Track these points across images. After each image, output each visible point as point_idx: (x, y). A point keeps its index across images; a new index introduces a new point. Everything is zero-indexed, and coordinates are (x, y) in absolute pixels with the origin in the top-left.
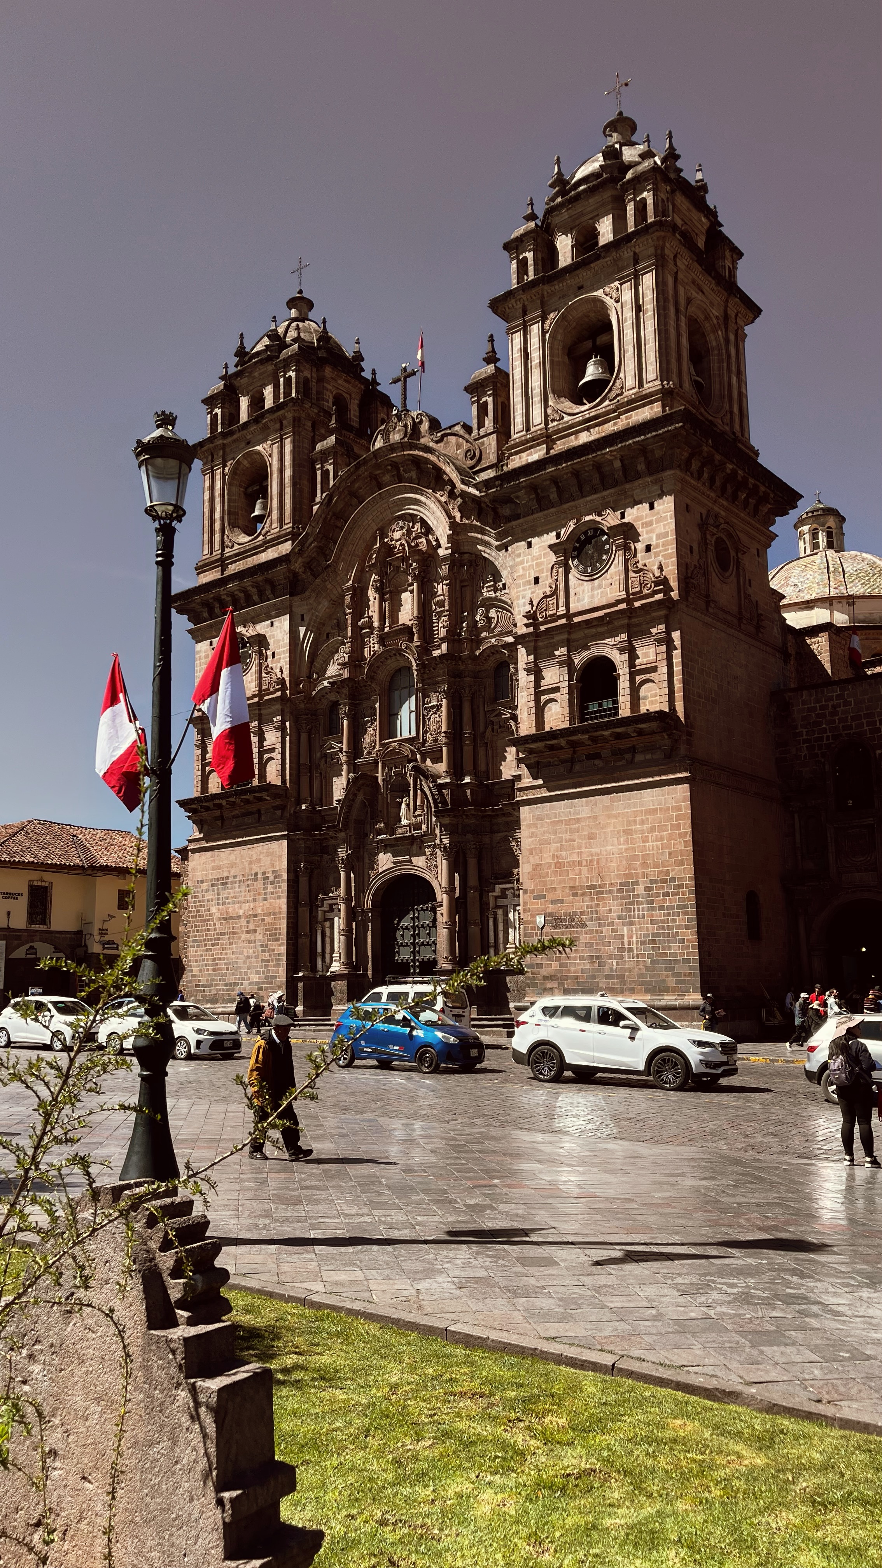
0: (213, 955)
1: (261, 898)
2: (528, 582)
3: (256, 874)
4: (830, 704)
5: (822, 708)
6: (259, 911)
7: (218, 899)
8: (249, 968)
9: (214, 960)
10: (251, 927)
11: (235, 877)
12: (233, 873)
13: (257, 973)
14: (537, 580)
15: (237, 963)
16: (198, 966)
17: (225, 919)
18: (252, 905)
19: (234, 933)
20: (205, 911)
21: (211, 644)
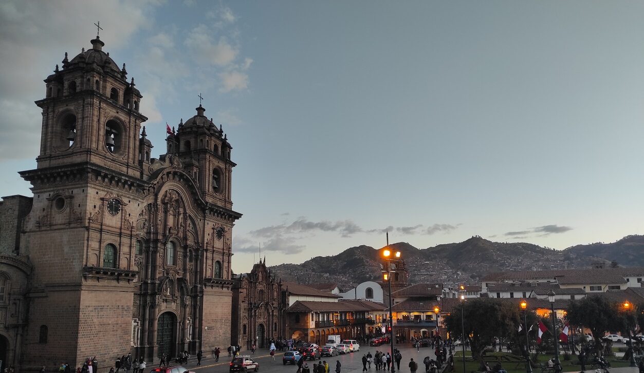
0: (94, 341)
1: (120, 316)
3: (119, 306)
6: (120, 322)
7: (98, 316)
8: (113, 346)
9: (95, 344)
10: (115, 328)
11: (108, 306)
12: (107, 304)
13: (117, 348)
14: (209, 235)
15: (107, 345)
16: (85, 347)
17: (101, 325)
18: (116, 319)
19: (106, 331)
20: (90, 320)
21: (97, 193)
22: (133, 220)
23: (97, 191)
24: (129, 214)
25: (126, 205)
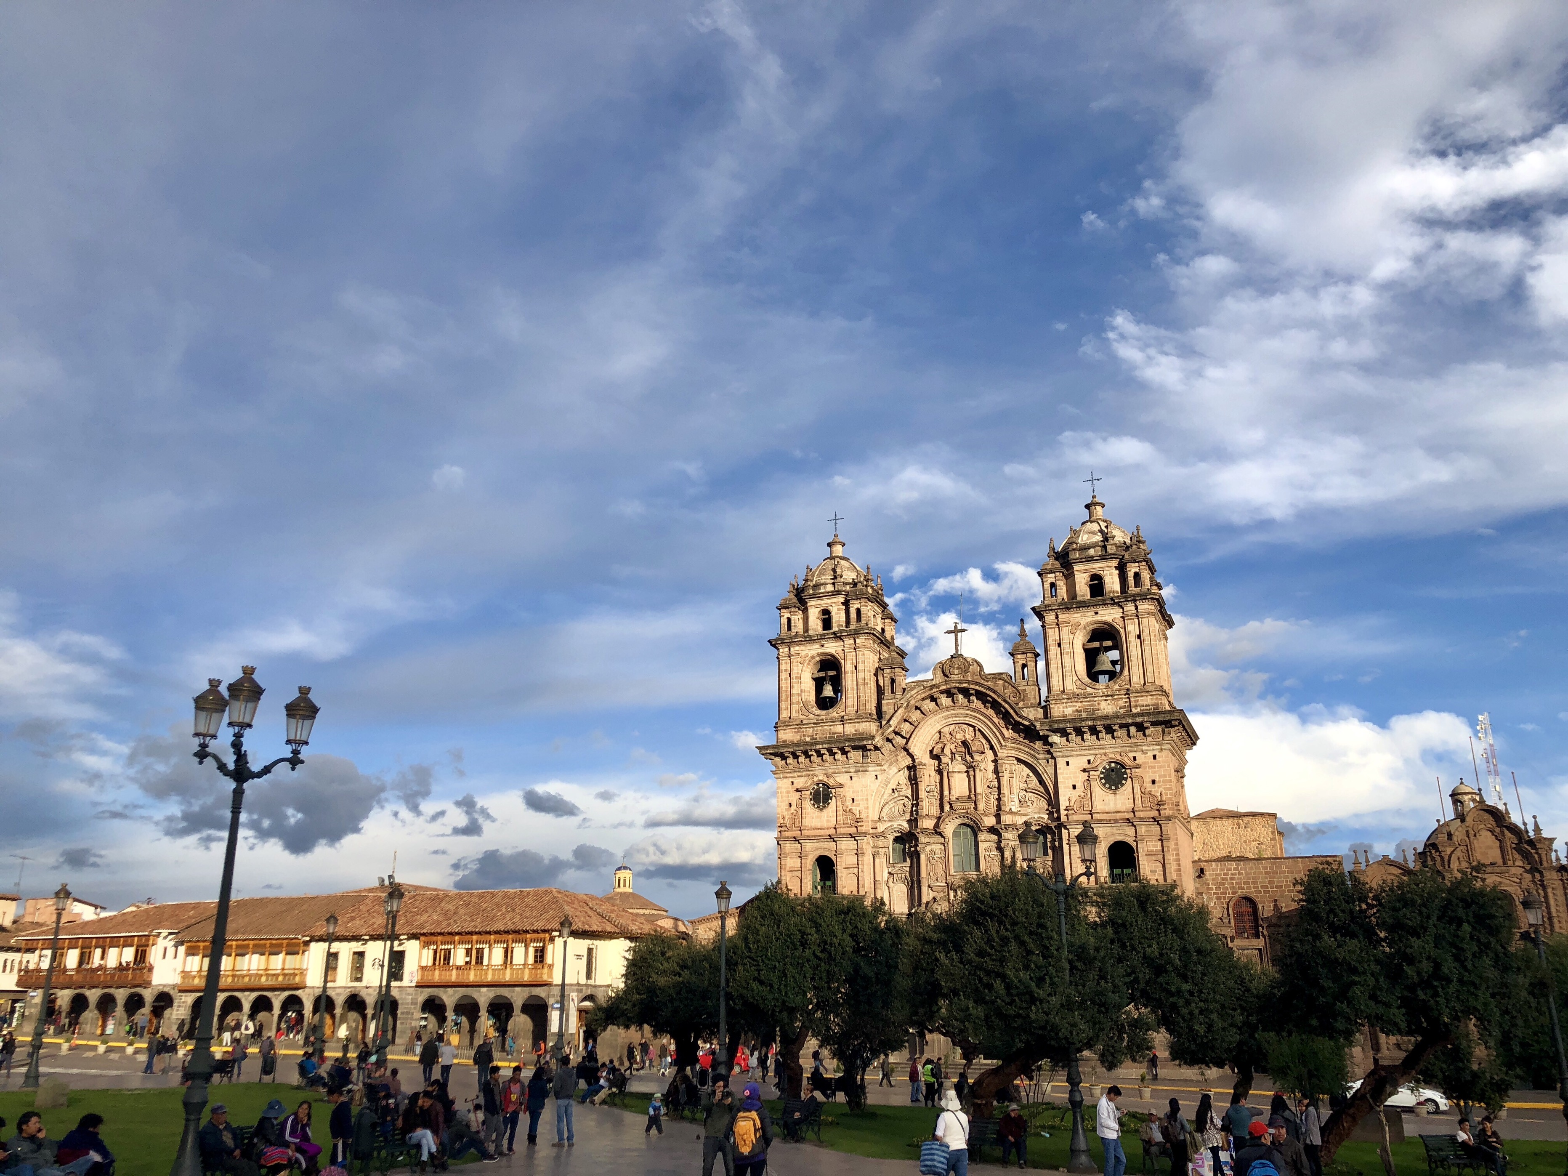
2: (1068, 787)
4: (1230, 872)
5: (1224, 874)
14: (1074, 787)
21: (793, 783)
22: (861, 807)
23: (791, 780)
24: (853, 800)
25: (841, 786)
